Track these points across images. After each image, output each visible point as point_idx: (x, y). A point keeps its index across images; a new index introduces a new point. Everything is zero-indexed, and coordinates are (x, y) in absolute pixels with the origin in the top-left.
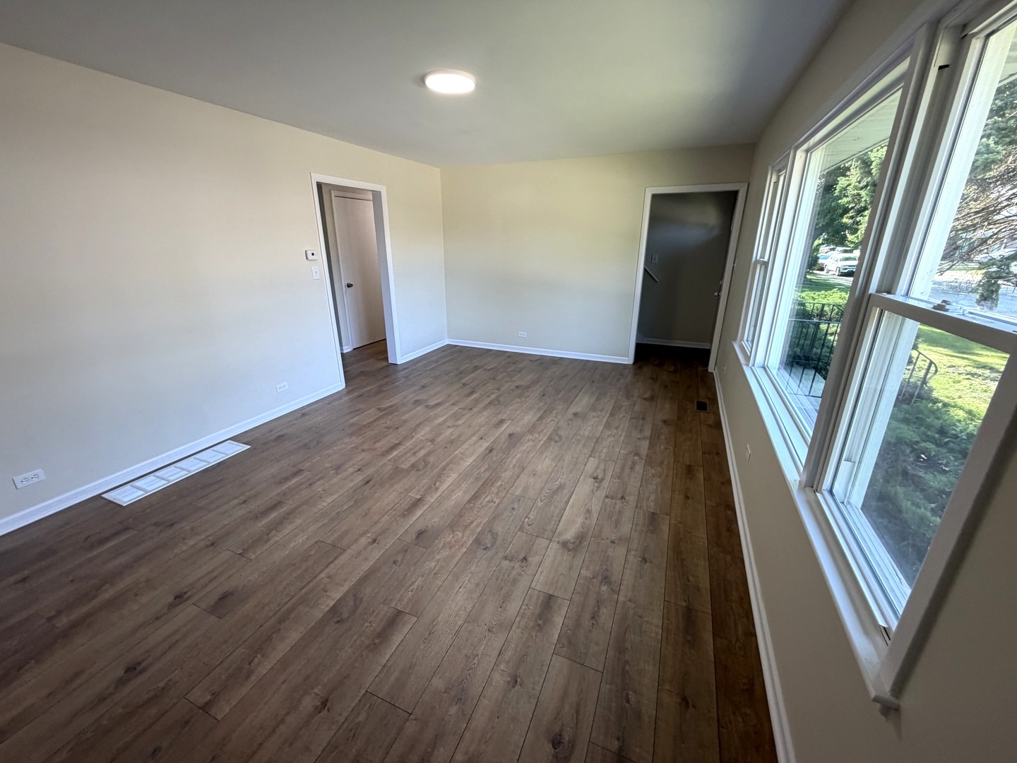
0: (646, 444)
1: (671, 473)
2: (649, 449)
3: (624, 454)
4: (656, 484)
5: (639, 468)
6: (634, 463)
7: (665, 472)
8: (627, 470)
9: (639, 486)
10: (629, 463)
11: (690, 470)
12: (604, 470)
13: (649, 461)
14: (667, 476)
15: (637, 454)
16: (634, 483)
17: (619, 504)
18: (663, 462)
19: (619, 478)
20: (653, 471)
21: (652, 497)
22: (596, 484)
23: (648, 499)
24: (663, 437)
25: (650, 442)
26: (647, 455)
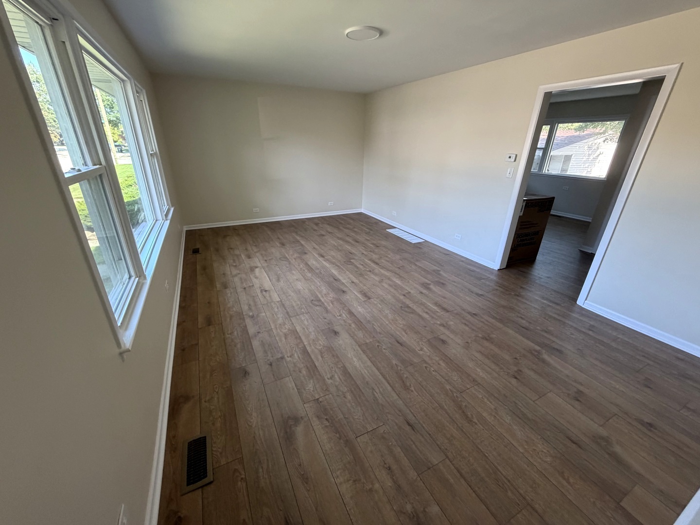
0: (252, 330)
1: (222, 313)
2: (246, 326)
3: (261, 313)
4: (229, 302)
5: (245, 308)
6: (250, 309)
7: (226, 313)
8: (252, 303)
9: (239, 297)
10: (253, 308)
11: (209, 322)
12: (265, 297)
13: (240, 315)
14: (224, 310)
15: (252, 317)
16: (243, 298)
17: (245, 285)
18: (231, 319)
19: (254, 297)
20: (234, 309)
21: (229, 295)
22: (263, 288)
23: (231, 293)
24: (239, 346)
25: (248, 334)
26: (244, 319)
